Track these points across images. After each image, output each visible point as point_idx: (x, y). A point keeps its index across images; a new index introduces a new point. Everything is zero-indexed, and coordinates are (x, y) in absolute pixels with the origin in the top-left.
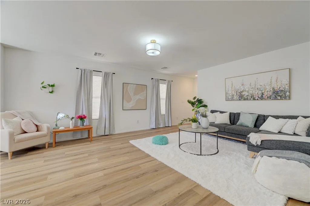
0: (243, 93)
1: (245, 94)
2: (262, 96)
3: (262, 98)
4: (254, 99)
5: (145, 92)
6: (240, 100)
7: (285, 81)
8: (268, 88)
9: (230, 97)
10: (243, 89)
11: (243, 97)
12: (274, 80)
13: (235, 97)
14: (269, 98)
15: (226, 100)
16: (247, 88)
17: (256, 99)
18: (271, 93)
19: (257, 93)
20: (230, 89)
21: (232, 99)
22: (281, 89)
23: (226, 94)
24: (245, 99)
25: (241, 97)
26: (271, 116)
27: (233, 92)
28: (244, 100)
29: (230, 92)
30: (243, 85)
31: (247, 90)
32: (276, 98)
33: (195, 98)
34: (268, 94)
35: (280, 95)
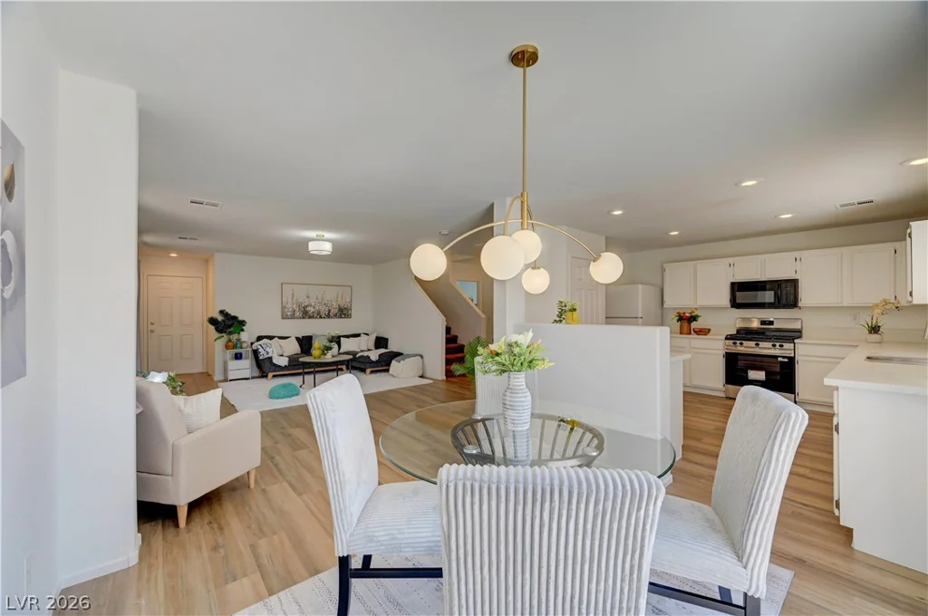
0: (308, 309)
1: (311, 309)
2: (329, 314)
3: (328, 316)
4: (321, 317)
6: (303, 318)
7: (348, 300)
8: (335, 305)
9: (289, 314)
10: (308, 303)
11: (308, 314)
12: (339, 296)
13: (297, 314)
14: (335, 316)
15: (283, 318)
16: (312, 301)
17: (323, 317)
18: (336, 311)
19: (324, 310)
20: (290, 300)
21: (293, 317)
22: (345, 306)
23: (283, 308)
24: (310, 317)
25: (306, 314)
26: (348, 337)
27: (294, 306)
29: (289, 306)
30: (308, 297)
31: (313, 304)
32: (341, 317)
33: (222, 312)
34: (334, 311)
35: (343, 313)
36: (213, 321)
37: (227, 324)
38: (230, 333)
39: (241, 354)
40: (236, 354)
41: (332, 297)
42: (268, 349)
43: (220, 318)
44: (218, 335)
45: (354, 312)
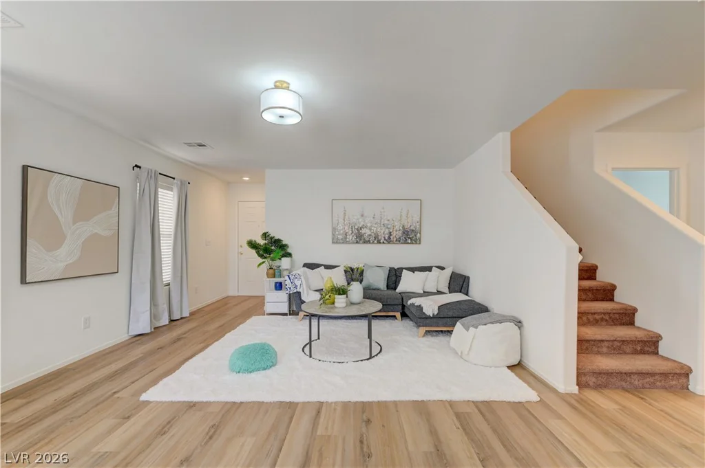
0: (363, 231)
1: (366, 232)
2: (389, 238)
3: (389, 241)
4: (379, 242)
5: (114, 210)
6: (357, 242)
7: (416, 218)
8: (398, 226)
9: (340, 237)
10: (362, 223)
11: (362, 238)
12: (404, 214)
13: (350, 238)
14: (398, 240)
15: (333, 243)
16: (368, 221)
17: (381, 241)
18: (400, 234)
19: (383, 233)
20: (341, 220)
21: (345, 241)
22: (412, 228)
23: (334, 229)
25: (360, 238)
27: (346, 228)
28: (364, 243)
29: (340, 227)
30: (362, 216)
31: (369, 225)
32: (405, 242)
33: (265, 235)
34: (397, 234)
35: (410, 236)
36: (253, 245)
37: (271, 248)
38: (273, 260)
39: (281, 283)
40: (276, 283)
41: (395, 216)
43: (262, 242)
44: (261, 260)
45: (425, 235)
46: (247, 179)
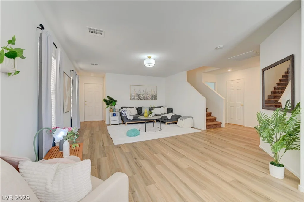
0: (140, 96)
1: (141, 96)
2: (148, 98)
3: (148, 99)
4: (145, 99)
6: (138, 99)
7: (156, 92)
8: (150, 94)
9: (133, 98)
10: (140, 93)
12: (152, 90)
13: (136, 98)
14: (151, 99)
15: (131, 100)
16: (142, 92)
18: (151, 97)
19: (146, 96)
20: (133, 92)
21: (134, 99)
22: (154, 95)
23: (131, 95)
25: (139, 98)
27: (135, 95)
28: (140, 99)
29: (133, 94)
30: (140, 91)
31: (142, 94)
32: (153, 99)
33: (108, 97)
34: (150, 97)
35: (154, 98)
36: (105, 100)
37: (110, 102)
38: (111, 105)
39: (115, 114)
40: (114, 114)
41: (150, 91)
42: (125, 112)
43: (108, 99)
44: (107, 106)
45: (158, 97)
46: (92, 75)
